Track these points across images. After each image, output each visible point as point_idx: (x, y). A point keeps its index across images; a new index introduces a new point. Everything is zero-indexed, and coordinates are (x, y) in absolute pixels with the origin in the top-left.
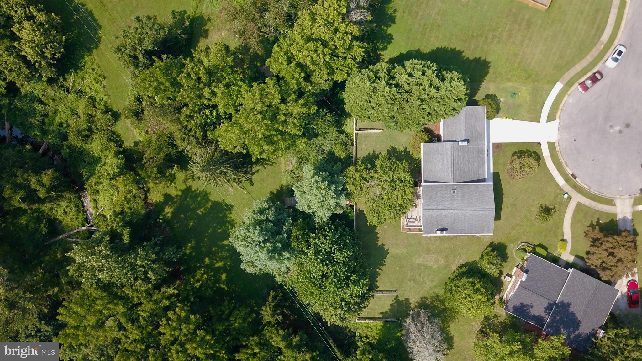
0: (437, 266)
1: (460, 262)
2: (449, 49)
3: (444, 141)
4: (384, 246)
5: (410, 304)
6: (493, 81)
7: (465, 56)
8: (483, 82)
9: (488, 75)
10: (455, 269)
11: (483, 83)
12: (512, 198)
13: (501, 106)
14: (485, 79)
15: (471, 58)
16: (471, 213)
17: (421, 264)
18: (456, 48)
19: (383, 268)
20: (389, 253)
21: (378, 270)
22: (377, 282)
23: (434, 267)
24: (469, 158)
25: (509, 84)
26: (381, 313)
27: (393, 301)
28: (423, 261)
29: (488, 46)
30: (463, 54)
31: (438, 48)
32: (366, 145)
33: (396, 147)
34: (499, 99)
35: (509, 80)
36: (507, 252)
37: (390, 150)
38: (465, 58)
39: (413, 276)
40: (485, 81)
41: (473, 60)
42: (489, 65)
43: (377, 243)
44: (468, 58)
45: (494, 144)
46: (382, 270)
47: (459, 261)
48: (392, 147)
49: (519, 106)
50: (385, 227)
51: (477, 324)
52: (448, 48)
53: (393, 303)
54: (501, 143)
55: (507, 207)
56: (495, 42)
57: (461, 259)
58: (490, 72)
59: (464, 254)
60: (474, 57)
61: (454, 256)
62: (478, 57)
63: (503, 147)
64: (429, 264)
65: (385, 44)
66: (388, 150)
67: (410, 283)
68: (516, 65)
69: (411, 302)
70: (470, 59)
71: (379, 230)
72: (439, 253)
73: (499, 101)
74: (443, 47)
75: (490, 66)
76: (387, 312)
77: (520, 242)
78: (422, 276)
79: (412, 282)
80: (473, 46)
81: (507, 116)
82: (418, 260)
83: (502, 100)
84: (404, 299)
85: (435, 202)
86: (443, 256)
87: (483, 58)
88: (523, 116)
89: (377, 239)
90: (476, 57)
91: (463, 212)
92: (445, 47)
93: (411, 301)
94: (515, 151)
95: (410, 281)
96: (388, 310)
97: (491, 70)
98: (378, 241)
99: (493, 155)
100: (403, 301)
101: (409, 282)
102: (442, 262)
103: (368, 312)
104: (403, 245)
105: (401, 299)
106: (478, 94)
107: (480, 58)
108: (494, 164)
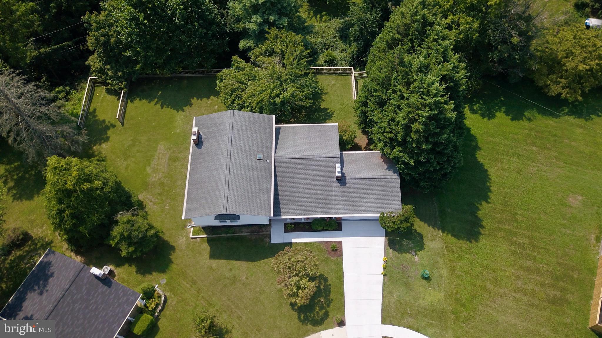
0: (149, 172)
1: (150, 204)
2: (488, 184)
3: (341, 155)
4: (188, 107)
5: (100, 144)
6: (446, 247)
7: (481, 204)
8: (443, 232)
9: (454, 240)
10: (141, 197)
11: (440, 231)
12: (247, 278)
13: (405, 255)
14: (447, 234)
15: (480, 214)
16: (222, 177)
17: (156, 151)
18: (492, 192)
19: (159, 106)
20: (178, 111)
21: (156, 100)
22: (140, 100)
23: (148, 169)
24: (314, 186)
25: (445, 272)
26: (95, 110)
27: (109, 122)
28: (159, 154)
29: (503, 237)
30: (484, 203)
31: (486, 171)
32: (334, 85)
33: (332, 118)
34: (417, 254)
35: (452, 271)
36: (154, 273)
37: (328, 111)
38: (477, 205)
39: (140, 143)
40: (445, 234)
41: (476, 217)
42: (473, 241)
43: (195, 98)
44: (478, 209)
45: (340, 243)
46: (156, 104)
47: (151, 201)
48: (333, 113)
49: (408, 286)
50: (216, 107)
51: (42, 232)
52: (490, 183)
53: (107, 123)
54: (341, 255)
55: (231, 270)
56: (512, 248)
57: (154, 204)
58: (461, 241)
59: (160, 207)
60: (481, 218)
61: (160, 194)
62: (483, 223)
63: (335, 258)
64: (154, 163)
65: (480, 112)
66: (328, 109)
67: (130, 139)
68: (479, 283)
69: (102, 145)
70: (478, 213)
71: (212, 100)
72: (168, 174)
73: (414, 253)
74: (490, 177)
75: (471, 242)
76: (96, 116)
77: (168, 294)
78: (137, 154)
79: (131, 143)
80: (499, 216)
81: (389, 264)
82: (162, 147)
83: (416, 258)
84: (108, 135)
85: (244, 128)
86: (163, 179)
87: (482, 231)
88: (391, 293)
89: (200, 97)
90: (482, 221)
91: (225, 165)
92: (490, 179)
93: (104, 145)
94: (329, 279)
95: (132, 140)
96: (97, 118)
97: (464, 244)
98: (198, 99)
99: (321, 243)
100: (106, 134)
101: (132, 138)
102: (154, 178)
103: (100, 95)
104: (187, 128)
105: (110, 133)
106: (422, 223)
107: (482, 227)
108: (306, 244)
